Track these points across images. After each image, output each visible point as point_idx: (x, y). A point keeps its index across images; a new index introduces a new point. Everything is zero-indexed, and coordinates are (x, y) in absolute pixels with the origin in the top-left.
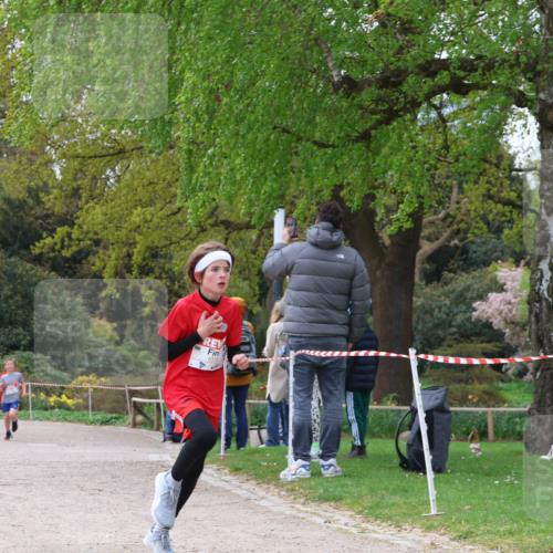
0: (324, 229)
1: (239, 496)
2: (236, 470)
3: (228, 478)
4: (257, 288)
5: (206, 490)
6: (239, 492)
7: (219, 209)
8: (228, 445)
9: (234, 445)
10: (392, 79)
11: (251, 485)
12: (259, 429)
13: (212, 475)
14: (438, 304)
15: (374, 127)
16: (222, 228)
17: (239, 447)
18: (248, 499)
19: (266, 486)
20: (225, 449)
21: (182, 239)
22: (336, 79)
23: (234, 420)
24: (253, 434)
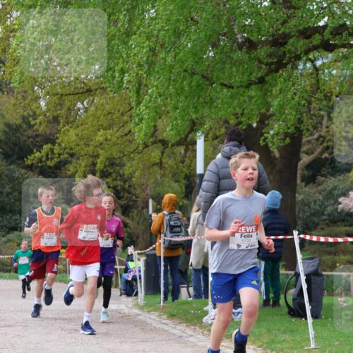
0: (234, 146)
1: (174, 334)
2: (172, 316)
3: (166, 321)
4: (184, 188)
5: (151, 330)
6: (174, 331)
7: (158, 132)
8: (166, 298)
9: (170, 298)
10: (280, 41)
11: (182, 327)
12: (188, 287)
13: (155, 320)
14: (314, 198)
15: (267, 75)
16: (160, 145)
17: (173, 300)
18: (180, 337)
19: (193, 327)
20: (164, 301)
21: (132, 153)
22: (240, 41)
23: (170, 281)
24: (184, 291)
